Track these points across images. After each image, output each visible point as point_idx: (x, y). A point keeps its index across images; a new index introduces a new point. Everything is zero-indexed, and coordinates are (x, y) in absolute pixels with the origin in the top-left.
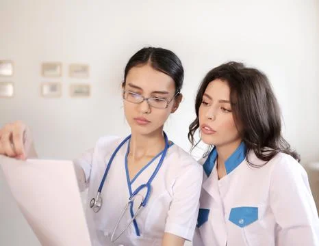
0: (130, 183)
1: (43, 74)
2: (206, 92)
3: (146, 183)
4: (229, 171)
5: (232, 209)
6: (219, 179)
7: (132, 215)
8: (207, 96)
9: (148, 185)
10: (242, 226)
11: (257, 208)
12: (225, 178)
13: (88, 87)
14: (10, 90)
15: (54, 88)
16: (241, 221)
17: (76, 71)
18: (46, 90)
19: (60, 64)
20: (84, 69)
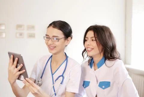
0: (52, 75)
2: (86, 36)
5: (100, 82)
6: (95, 70)
7: (55, 91)
8: (87, 38)
9: (62, 76)
12: (98, 70)
13: (34, 34)
14: (4, 35)
15: (21, 34)
16: (103, 87)
18: (18, 35)
19: (24, 25)
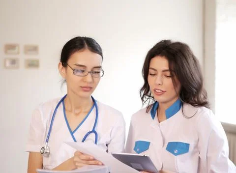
0: (72, 133)
1: (6, 52)
3: (91, 130)
4: (168, 117)
5: (169, 143)
6: (159, 122)
9: (94, 131)
10: (176, 155)
11: (189, 145)
12: (165, 122)
13: (38, 61)
15: (13, 62)
16: (176, 152)
17: (29, 50)
18: (8, 64)
19: (18, 45)
20: (35, 49)
